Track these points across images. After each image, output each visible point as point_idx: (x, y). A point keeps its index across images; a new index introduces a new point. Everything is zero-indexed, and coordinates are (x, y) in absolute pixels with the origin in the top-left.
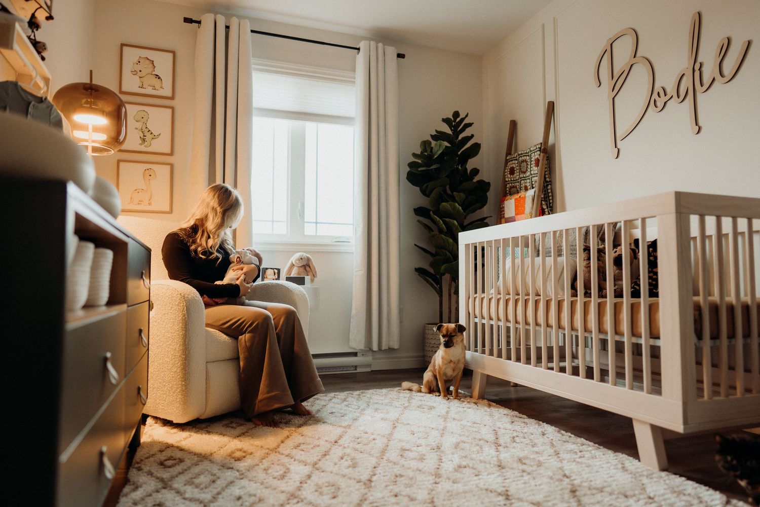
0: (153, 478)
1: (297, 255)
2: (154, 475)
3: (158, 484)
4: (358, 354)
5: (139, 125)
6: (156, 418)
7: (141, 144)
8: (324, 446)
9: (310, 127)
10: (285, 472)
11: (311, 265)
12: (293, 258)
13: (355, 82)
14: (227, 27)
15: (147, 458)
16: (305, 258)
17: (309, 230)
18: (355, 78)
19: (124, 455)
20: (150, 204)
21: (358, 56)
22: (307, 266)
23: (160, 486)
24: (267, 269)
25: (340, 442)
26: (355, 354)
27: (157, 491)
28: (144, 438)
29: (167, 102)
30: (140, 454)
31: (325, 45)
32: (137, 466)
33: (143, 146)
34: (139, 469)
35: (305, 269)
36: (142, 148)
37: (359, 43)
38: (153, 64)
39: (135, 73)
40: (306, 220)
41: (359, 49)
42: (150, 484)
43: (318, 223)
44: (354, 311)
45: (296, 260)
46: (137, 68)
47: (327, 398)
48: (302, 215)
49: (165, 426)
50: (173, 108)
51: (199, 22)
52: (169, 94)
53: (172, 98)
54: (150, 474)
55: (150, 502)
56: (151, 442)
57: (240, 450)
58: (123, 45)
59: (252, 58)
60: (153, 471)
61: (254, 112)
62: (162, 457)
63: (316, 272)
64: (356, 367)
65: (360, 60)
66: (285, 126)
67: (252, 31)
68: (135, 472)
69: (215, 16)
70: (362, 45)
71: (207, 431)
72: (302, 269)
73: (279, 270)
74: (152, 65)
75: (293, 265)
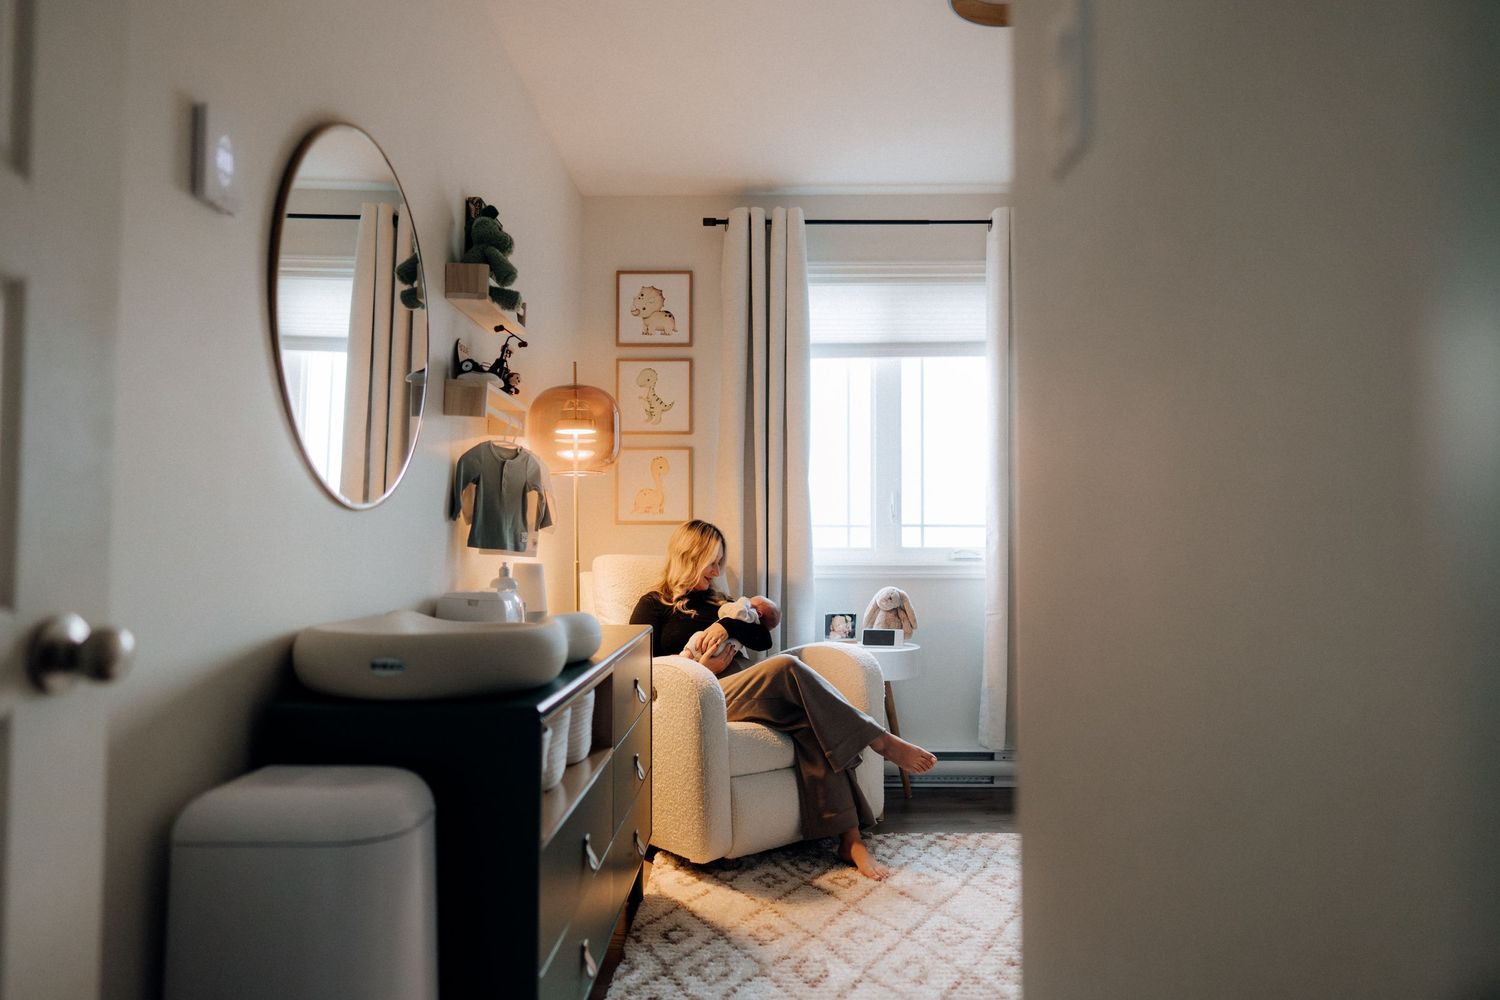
0: (653, 958)
1: (883, 592)
2: (654, 952)
3: (658, 967)
4: (996, 757)
5: (644, 392)
6: (666, 853)
7: (647, 421)
8: (891, 937)
9: (909, 365)
10: (821, 976)
11: (906, 609)
12: (877, 595)
13: (984, 278)
14: (768, 222)
15: (649, 923)
16: (896, 596)
17: (910, 539)
18: (984, 272)
19: (624, 910)
20: (661, 511)
21: (989, 234)
22: (899, 610)
23: (659, 971)
24: (834, 616)
25: (916, 934)
26: (990, 756)
27: (656, 979)
28: (648, 890)
29: (683, 353)
30: (641, 915)
31: (931, 225)
32: (635, 934)
33: (649, 423)
34: (638, 940)
35: (897, 615)
36: (649, 427)
37: (991, 212)
38: (661, 295)
39: (636, 312)
40: (904, 522)
41: (990, 222)
42: (649, 965)
43: (927, 526)
44: (985, 685)
45: (881, 600)
46: (640, 305)
47: (921, 843)
48: (897, 514)
49: (677, 869)
50: (690, 361)
51: (726, 222)
52: (686, 340)
53: (690, 344)
54: (650, 949)
55: (646, 992)
56: (655, 897)
57: (769, 928)
58: (619, 273)
59: (807, 263)
60: (654, 946)
61: (812, 352)
62: (667, 923)
63: (915, 621)
64: (992, 779)
65: (994, 241)
66: (865, 368)
67: (807, 222)
68: (633, 944)
69: (749, 209)
70: (996, 215)
71: (731, 886)
72: (891, 615)
73: (853, 617)
74: (659, 298)
75: (876, 609)
